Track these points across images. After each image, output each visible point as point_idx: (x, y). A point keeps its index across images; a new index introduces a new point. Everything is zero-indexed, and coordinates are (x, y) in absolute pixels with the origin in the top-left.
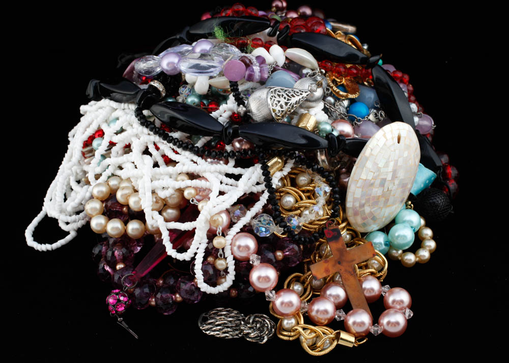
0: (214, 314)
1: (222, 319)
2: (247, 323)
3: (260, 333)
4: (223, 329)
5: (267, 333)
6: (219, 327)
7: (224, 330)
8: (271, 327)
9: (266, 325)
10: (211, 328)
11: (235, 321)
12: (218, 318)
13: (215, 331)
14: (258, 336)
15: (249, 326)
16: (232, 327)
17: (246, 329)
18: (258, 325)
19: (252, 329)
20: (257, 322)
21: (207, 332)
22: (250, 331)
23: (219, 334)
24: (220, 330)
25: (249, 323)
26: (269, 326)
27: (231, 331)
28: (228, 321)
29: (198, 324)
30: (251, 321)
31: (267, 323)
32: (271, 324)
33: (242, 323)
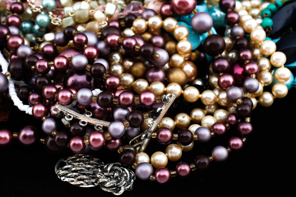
0: (73, 160)
1: (80, 166)
2: (104, 171)
3: (117, 183)
4: (79, 175)
5: (124, 183)
6: (75, 174)
7: (79, 177)
8: (130, 177)
9: (125, 175)
10: (67, 174)
11: (93, 168)
12: (76, 164)
13: (70, 177)
14: (114, 186)
15: (105, 174)
16: (89, 174)
17: (102, 177)
18: (115, 174)
19: (109, 179)
20: (116, 171)
21: (62, 178)
22: (106, 180)
23: (73, 181)
24: (76, 176)
25: (106, 171)
26: (129, 176)
27: (87, 179)
28: (86, 168)
29: (54, 169)
30: (109, 169)
31: (126, 173)
32: (130, 174)
33: (100, 170)
